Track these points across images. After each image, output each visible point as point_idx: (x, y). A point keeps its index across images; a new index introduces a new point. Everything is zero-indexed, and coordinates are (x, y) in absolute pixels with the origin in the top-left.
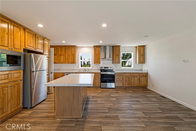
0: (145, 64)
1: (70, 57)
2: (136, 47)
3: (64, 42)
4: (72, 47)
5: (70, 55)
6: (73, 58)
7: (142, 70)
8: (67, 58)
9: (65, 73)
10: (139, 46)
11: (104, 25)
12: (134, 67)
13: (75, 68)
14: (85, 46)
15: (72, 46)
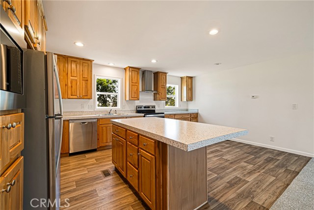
0: (193, 101)
1: (78, 83)
2: (181, 78)
3: (79, 44)
4: (82, 61)
5: (78, 80)
6: (86, 87)
7: (187, 110)
8: (70, 85)
9: (68, 120)
10: (187, 77)
11: (214, 32)
12: (180, 105)
13: (86, 109)
14: (111, 64)
15: (83, 59)
